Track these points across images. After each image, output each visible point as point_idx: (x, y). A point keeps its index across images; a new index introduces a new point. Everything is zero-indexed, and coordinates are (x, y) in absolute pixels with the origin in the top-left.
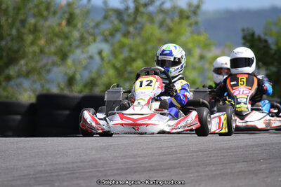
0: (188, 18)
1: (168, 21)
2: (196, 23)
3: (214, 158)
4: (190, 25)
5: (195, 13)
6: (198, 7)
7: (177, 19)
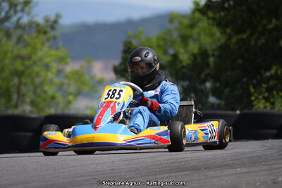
0: (45, 33)
1: (26, 37)
2: (55, 38)
3: (82, 179)
4: (48, 40)
5: (53, 28)
6: (56, 22)
7: (34, 35)
